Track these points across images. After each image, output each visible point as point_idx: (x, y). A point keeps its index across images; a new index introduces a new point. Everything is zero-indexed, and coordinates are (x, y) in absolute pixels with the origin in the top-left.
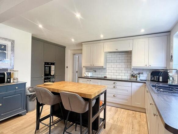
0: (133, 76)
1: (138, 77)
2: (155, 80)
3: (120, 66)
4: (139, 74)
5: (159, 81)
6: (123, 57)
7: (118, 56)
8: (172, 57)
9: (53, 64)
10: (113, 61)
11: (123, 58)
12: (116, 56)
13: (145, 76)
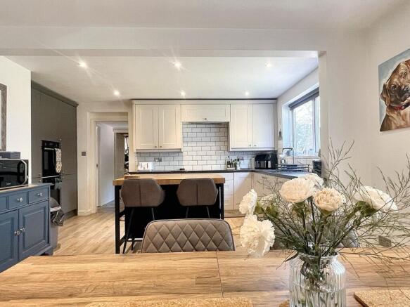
0: (230, 164)
1: (238, 166)
2: (262, 166)
3: (209, 148)
4: (238, 160)
5: (267, 168)
6: (212, 132)
7: (204, 130)
8: (280, 133)
9: (56, 145)
10: (194, 139)
11: (213, 134)
12: (200, 130)
13: (245, 163)
